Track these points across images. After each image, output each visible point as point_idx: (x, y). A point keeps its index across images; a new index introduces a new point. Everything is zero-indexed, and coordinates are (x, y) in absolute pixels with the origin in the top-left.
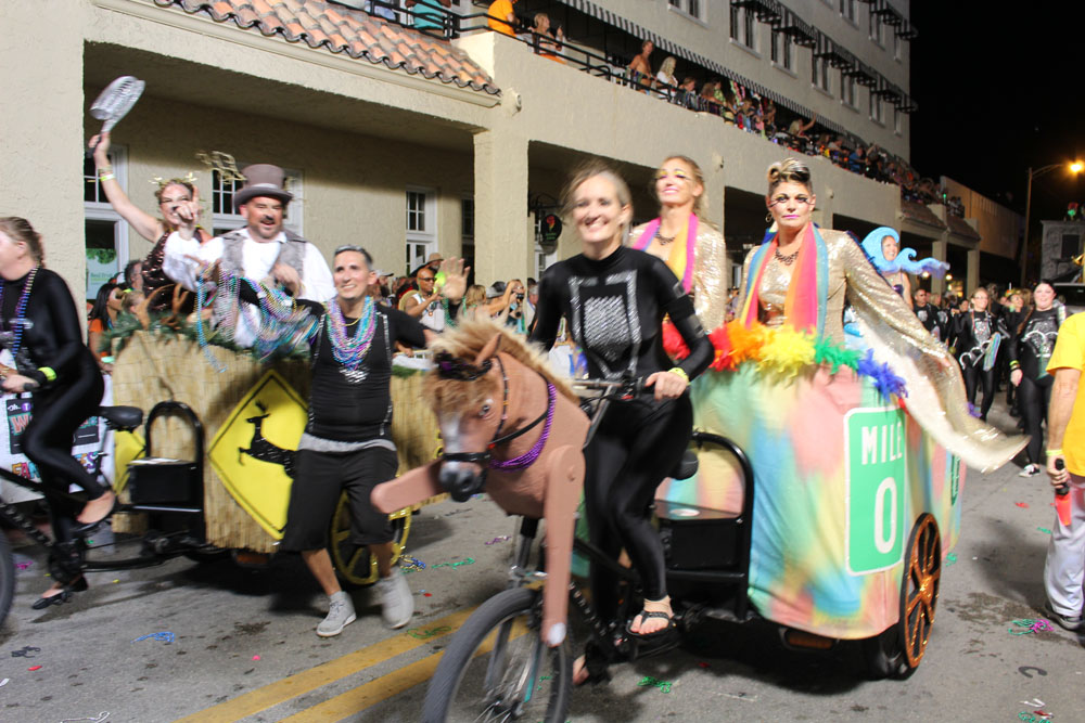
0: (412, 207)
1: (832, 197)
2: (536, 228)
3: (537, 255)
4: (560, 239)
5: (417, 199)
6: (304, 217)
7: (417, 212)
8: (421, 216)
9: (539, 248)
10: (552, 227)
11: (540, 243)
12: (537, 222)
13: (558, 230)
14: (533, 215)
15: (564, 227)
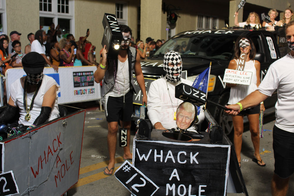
0: (118, 9)
1: (290, 7)
2: (167, 18)
3: (167, 29)
4: (177, 22)
5: (120, 6)
6: (75, 13)
7: (120, 11)
8: (122, 13)
9: (169, 26)
10: (173, 18)
11: (169, 25)
12: (168, 16)
13: (176, 19)
14: (166, 13)
15: (178, 18)
